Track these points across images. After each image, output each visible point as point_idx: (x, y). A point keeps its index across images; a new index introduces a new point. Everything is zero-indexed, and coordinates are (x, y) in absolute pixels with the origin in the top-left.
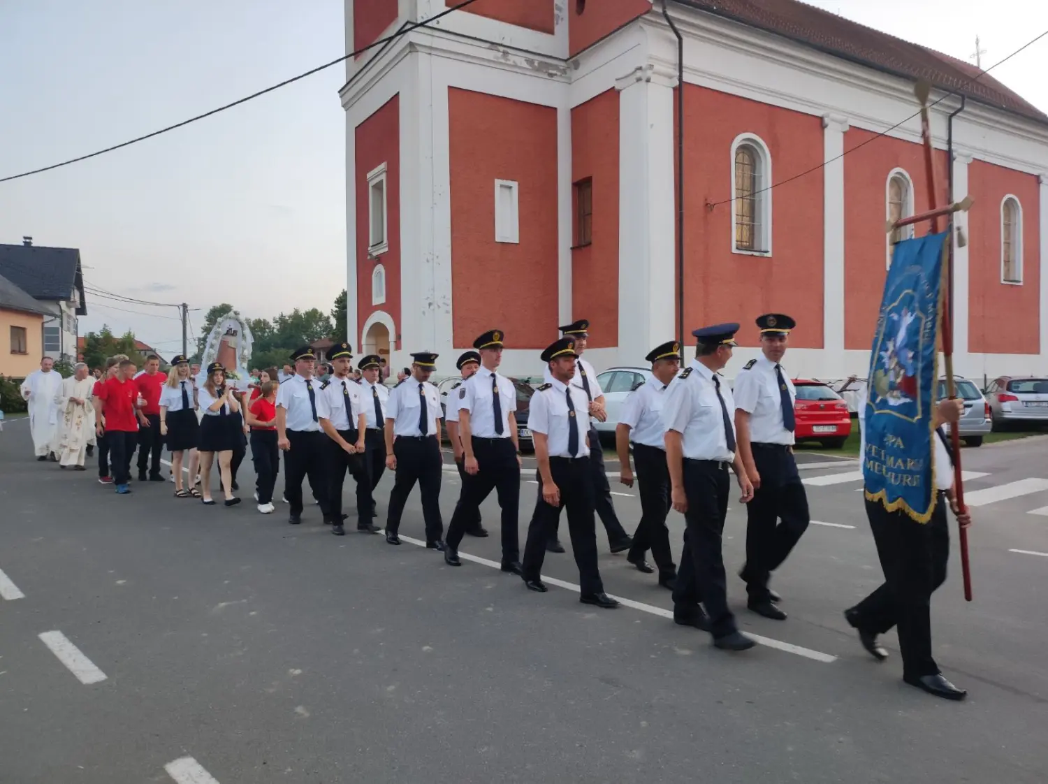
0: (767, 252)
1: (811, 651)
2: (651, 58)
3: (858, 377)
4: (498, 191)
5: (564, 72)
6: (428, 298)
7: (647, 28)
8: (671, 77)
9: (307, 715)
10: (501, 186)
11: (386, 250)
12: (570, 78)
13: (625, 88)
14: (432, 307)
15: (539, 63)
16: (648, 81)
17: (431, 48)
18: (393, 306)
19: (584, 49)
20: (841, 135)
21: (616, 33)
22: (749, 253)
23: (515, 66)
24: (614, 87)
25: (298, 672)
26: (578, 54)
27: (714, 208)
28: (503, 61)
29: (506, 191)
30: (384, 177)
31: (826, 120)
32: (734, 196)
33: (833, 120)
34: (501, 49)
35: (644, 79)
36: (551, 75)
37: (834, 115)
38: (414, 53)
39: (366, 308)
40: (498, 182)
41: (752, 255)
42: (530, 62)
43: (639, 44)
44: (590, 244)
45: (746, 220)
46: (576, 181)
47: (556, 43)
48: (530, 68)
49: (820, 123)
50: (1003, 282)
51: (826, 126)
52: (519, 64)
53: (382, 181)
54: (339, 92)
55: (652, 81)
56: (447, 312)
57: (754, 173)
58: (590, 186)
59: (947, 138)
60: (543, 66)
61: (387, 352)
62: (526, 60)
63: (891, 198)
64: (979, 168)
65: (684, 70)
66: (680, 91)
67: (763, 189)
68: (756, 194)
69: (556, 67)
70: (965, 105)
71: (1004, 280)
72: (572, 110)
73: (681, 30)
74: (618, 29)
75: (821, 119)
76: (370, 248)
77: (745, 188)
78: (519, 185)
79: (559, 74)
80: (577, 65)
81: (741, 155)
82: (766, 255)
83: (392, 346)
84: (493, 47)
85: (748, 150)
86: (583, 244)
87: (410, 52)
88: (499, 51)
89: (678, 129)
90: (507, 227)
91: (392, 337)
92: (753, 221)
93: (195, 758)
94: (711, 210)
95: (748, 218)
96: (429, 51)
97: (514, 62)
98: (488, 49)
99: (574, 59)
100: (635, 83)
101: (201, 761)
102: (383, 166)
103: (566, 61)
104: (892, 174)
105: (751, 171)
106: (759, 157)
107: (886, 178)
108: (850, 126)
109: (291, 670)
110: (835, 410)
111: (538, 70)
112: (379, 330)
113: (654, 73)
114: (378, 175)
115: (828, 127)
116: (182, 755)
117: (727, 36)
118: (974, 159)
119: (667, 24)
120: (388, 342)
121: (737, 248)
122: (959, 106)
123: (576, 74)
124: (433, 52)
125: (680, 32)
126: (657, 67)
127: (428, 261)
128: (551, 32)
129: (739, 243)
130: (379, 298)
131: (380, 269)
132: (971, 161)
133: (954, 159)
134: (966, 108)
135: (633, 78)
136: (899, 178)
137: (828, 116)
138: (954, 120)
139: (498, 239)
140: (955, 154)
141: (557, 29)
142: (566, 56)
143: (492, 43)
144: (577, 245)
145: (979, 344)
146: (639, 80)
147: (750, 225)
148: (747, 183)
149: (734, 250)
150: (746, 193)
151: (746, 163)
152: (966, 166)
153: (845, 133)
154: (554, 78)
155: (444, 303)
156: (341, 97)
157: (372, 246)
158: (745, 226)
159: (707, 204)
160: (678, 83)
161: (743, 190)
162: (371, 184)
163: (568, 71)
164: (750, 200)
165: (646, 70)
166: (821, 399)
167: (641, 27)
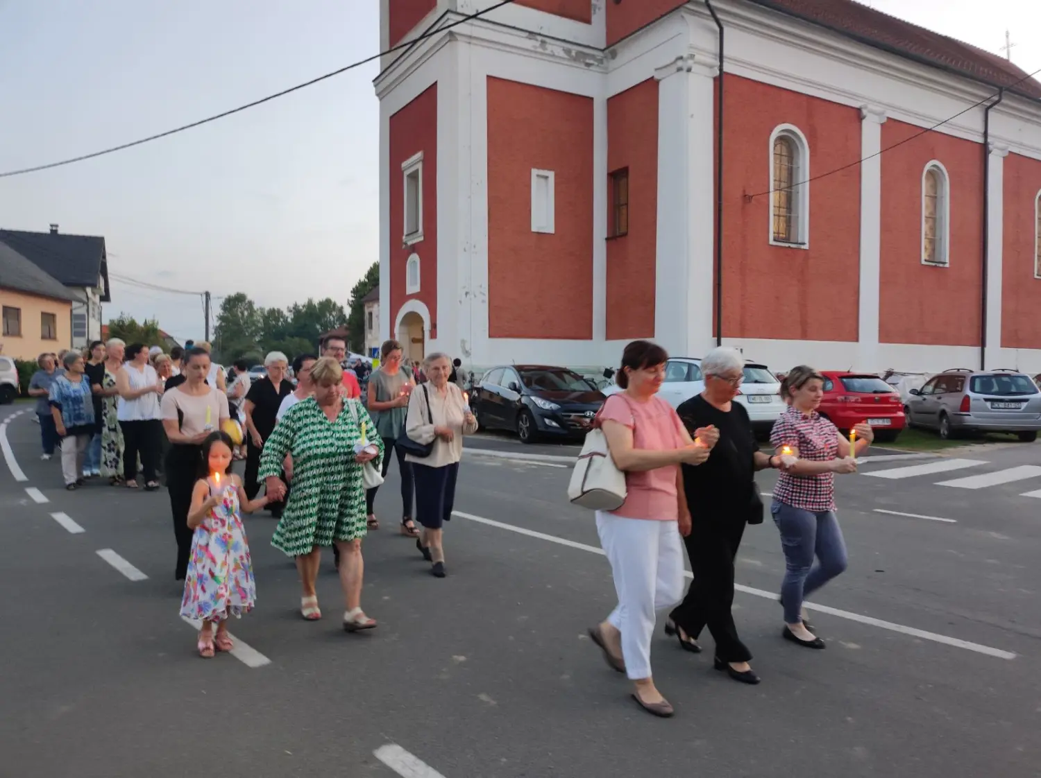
0: (804, 244)
1: (980, 646)
2: (691, 47)
3: (894, 371)
4: (534, 181)
5: (601, 61)
6: (464, 287)
7: (687, 17)
8: (711, 67)
9: (493, 703)
10: (538, 176)
11: (421, 239)
12: (606, 68)
13: (664, 78)
14: (468, 296)
15: (576, 53)
16: (689, 70)
17: (470, 37)
18: (428, 294)
19: (622, 39)
20: (879, 128)
21: (657, 22)
22: (787, 245)
23: (553, 56)
24: (652, 78)
25: (462, 658)
26: (617, 43)
27: (752, 200)
28: (540, 50)
29: (542, 180)
30: (420, 166)
31: (864, 112)
32: (772, 189)
33: (872, 112)
34: (540, 38)
35: (685, 69)
36: (588, 65)
37: (871, 107)
38: (454, 43)
39: (398, 297)
40: (534, 172)
41: (789, 247)
42: (568, 52)
43: (680, 34)
44: (625, 235)
45: (783, 212)
46: (610, 171)
47: (593, 33)
48: (566, 56)
49: (858, 115)
50: (1036, 277)
51: (864, 117)
52: (556, 54)
53: (417, 170)
54: (374, 81)
55: (693, 70)
56: (483, 301)
57: (792, 164)
58: (627, 176)
59: (982, 131)
60: (581, 55)
61: (422, 341)
62: (564, 50)
63: (927, 192)
64: (1014, 162)
65: (725, 60)
66: (722, 82)
67: (801, 180)
68: (794, 187)
69: (593, 57)
70: (1003, 97)
71: (1038, 275)
72: (609, 100)
73: (723, 20)
74: (660, 18)
75: (859, 110)
76: (404, 237)
77: (782, 179)
78: (556, 175)
79: (596, 63)
80: (614, 55)
81: (778, 146)
82: (803, 247)
83: (427, 334)
84: (531, 36)
85: (787, 141)
86: (618, 234)
87: (449, 41)
88: (537, 40)
89: (718, 119)
90: (543, 217)
91: (427, 326)
92: (790, 213)
93: (401, 745)
94: (750, 202)
95: (785, 210)
96: (468, 40)
97: (552, 51)
98: (527, 37)
99: (612, 48)
100: (675, 73)
101: (409, 748)
102: (419, 155)
103: (603, 50)
104: (928, 166)
105: (788, 163)
106: (797, 148)
107: (922, 171)
108: (889, 118)
109: (455, 657)
110: (888, 402)
111: (575, 59)
112: (413, 319)
113: (695, 63)
114: (415, 164)
115: (866, 118)
116: (387, 742)
117: (768, 27)
118: (1010, 152)
119: (708, 12)
120: (423, 332)
121: (775, 240)
122: (996, 98)
123: (613, 64)
124: (474, 41)
125: (722, 22)
126: (698, 57)
127: (465, 250)
128: (588, 21)
129: (776, 235)
130: (413, 286)
131: (414, 258)
132: (1006, 154)
133: (990, 152)
134: (1003, 101)
135: (674, 68)
136: (933, 170)
137: (866, 108)
138: (991, 113)
139: (535, 228)
140: (990, 147)
141: (594, 18)
142: (603, 46)
143: (530, 33)
144: (610, 236)
145: (1011, 339)
146: (680, 69)
147: (786, 216)
148: (785, 174)
149: (771, 242)
150: (783, 185)
151: (784, 154)
152: (1002, 159)
153: (882, 125)
154: (591, 68)
155: (481, 293)
156: (375, 86)
157: (407, 235)
158: (782, 218)
159: (745, 196)
160: (718, 72)
161: (780, 181)
162: (406, 173)
163: (605, 61)
164: (787, 192)
165: (688, 58)
166: (875, 392)
167: (682, 17)
